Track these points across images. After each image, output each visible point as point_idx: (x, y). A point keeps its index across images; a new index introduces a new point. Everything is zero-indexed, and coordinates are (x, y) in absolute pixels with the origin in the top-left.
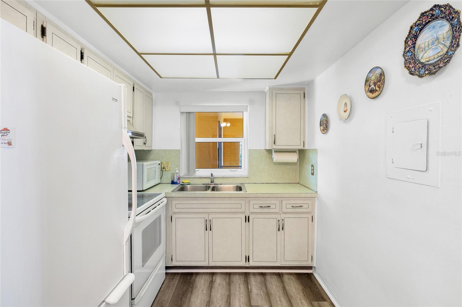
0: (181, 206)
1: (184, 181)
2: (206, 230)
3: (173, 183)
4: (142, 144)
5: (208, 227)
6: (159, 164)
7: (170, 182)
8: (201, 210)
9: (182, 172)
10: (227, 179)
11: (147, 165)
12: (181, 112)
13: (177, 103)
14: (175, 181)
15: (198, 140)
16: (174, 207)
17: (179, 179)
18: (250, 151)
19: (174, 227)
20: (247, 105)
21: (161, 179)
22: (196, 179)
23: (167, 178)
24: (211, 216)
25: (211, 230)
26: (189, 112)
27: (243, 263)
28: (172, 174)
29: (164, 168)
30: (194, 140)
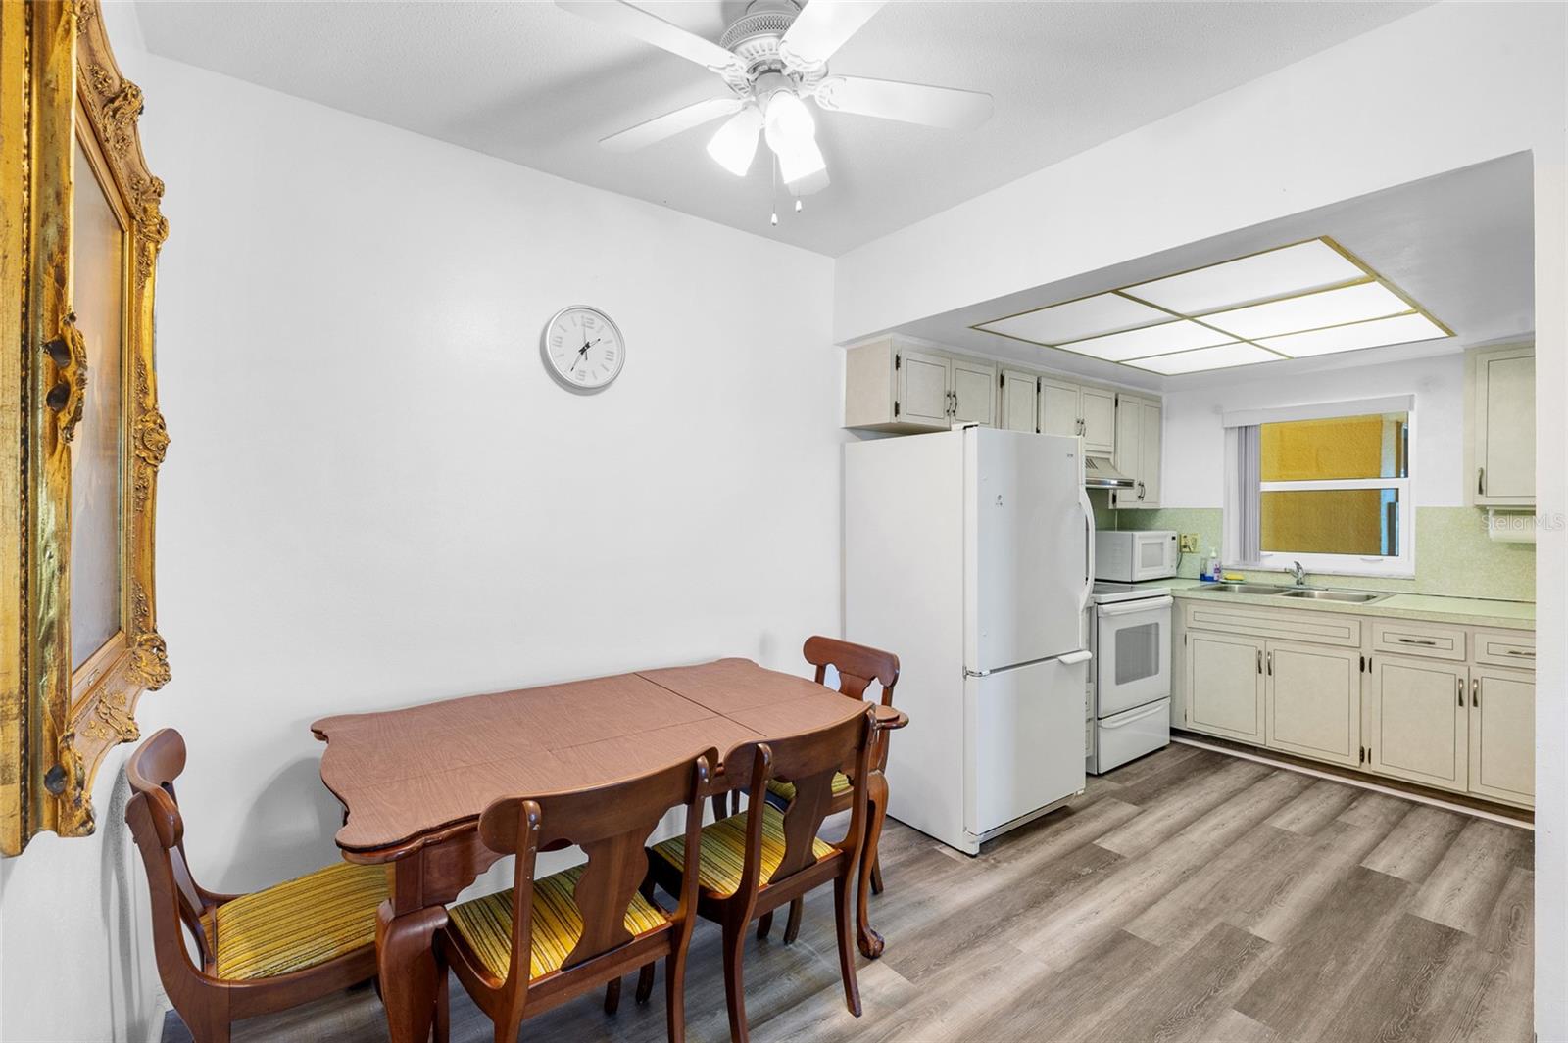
0: (1205, 617)
1: (1228, 576)
2: (1260, 672)
3: (1203, 577)
4: (1135, 497)
5: (1265, 666)
6: (1174, 538)
7: (1199, 576)
8: (1249, 631)
9: (1230, 557)
10: (1347, 579)
11: (1140, 537)
12: (1226, 429)
13: (1217, 410)
14: (1210, 573)
15: (1267, 486)
16: (1190, 618)
17: (1218, 570)
18: (1420, 511)
19: (1189, 655)
20: (1413, 395)
21: (1178, 568)
22: (1262, 574)
23: (1192, 567)
24: (1271, 646)
25: (1270, 674)
26: (1246, 427)
27: (1353, 761)
28: (1202, 559)
29: (1185, 547)
30: (1258, 486)
